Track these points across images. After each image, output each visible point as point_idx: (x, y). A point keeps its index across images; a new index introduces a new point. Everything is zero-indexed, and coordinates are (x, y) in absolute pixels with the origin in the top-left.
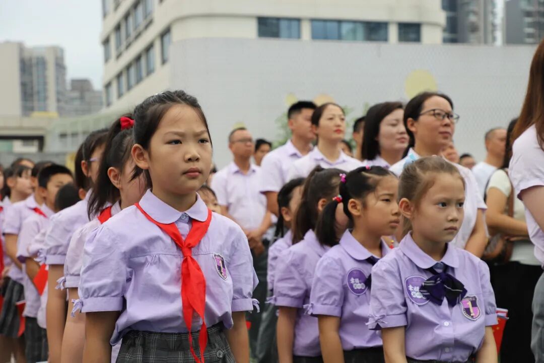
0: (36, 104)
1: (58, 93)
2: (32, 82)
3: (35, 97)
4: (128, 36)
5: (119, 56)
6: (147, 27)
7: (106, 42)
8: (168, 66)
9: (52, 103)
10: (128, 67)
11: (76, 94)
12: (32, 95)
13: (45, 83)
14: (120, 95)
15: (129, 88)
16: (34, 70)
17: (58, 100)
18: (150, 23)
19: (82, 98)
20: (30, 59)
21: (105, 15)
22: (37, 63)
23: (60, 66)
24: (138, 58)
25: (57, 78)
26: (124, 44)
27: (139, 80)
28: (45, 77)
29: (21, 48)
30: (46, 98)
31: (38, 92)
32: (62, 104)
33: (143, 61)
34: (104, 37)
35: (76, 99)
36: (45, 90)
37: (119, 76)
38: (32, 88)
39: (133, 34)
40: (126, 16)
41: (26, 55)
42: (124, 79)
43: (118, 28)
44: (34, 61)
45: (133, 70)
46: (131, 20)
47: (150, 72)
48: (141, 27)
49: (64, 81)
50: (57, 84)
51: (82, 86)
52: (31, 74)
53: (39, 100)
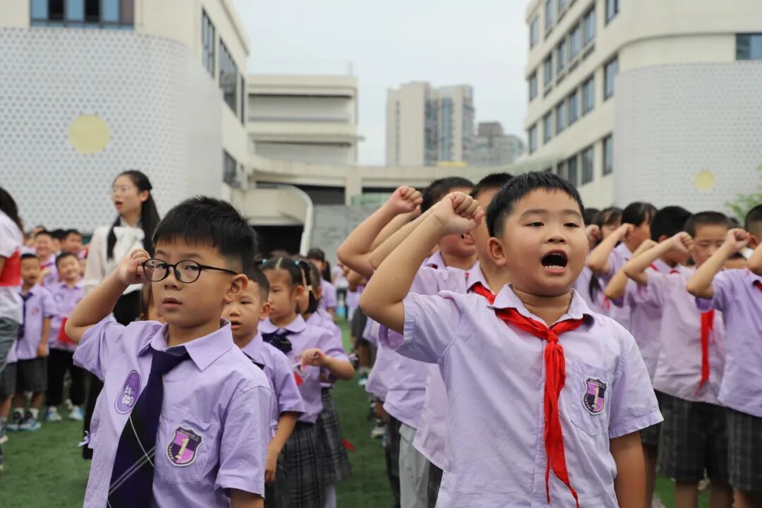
0: (440, 152)
1: (464, 139)
2: (436, 127)
3: (440, 144)
4: (561, 67)
5: (546, 93)
6: (585, 56)
7: (532, 76)
8: (611, 102)
9: (457, 150)
10: (558, 106)
11: (484, 140)
12: (435, 143)
13: (451, 128)
14: (546, 140)
15: (559, 130)
16: (440, 113)
17: (464, 148)
18: (592, 50)
19: (490, 145)
20: (436, 102)
21: (532, 45)
22: (443, 106)
23: (468, 109)
24: (573, 94)
25: (464, 123)
26: (555, 78)
27: (573, 120)
28: (450, 121)
29: (427, 88)
30: (451, 145)
31: (443, 139)
32: (468, 152)
33: (579, 96)
34: (529, 71)
35: (483, 145)
36: (451, 136)
37: (546, 116)
38: (436, 135)
39: (567, 65)
40: (560, 45)
41: (432, 97)
42: (552, 119)
43: (548, 59)
44: (440, 103)
45: (564, 109)
46: (565, 48)
47: (587, 110)
48: (579, 56)
49: (471, 125)
50: (464, 128)
51: (491, 131)
52: (436, 118)
53: (443, 148)
